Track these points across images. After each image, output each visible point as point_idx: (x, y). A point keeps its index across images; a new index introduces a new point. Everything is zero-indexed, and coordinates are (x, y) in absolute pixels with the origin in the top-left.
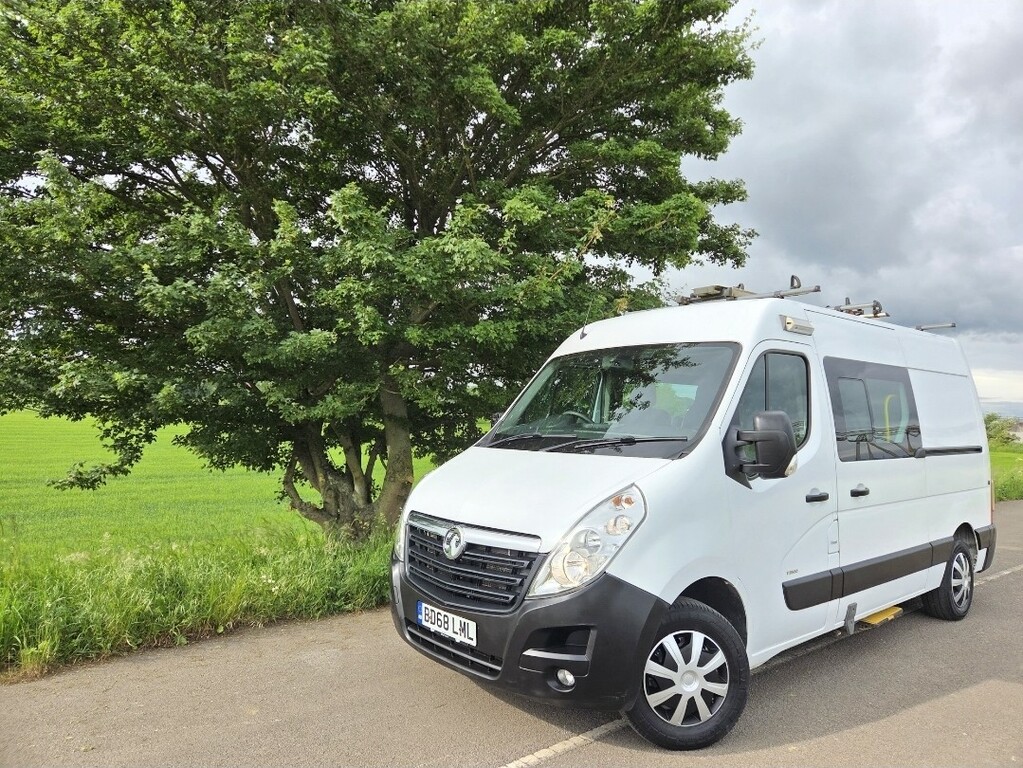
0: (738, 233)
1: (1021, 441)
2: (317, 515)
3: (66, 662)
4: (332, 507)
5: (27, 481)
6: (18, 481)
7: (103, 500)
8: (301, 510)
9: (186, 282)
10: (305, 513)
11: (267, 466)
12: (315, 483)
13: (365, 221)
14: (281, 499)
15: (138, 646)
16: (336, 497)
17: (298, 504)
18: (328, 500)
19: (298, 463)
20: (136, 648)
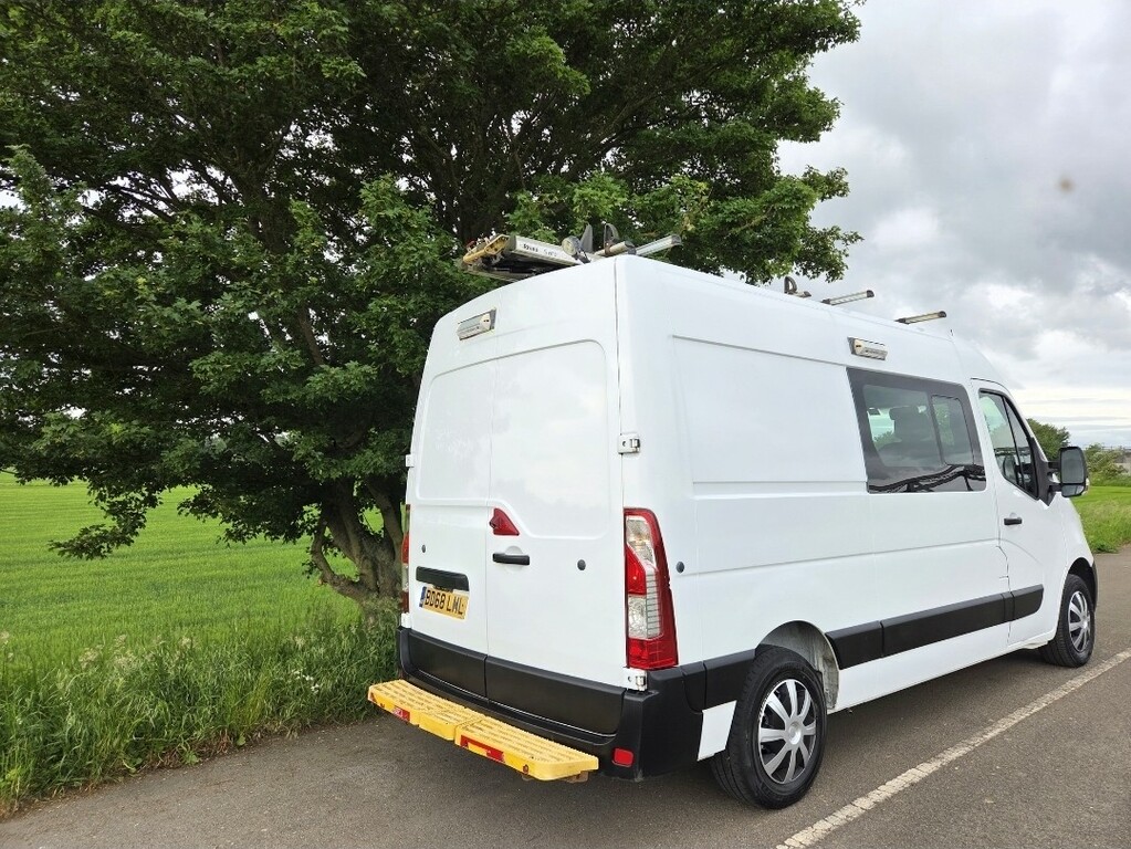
0: (838, 238)
1: (1129, 474)
2: (352, 589)
3: (44, 794)
4: (370, 580)
5: (19, 562)
6: (8, 564)
7: (104, 581)
8: (334, 584)
9: (189, 302)
10: (338, 588)
11: (293, 534)
12: (348, 553)
13: (404, 221)
14: (310, 572)
15: (137, 767)
16: (374, 568)
17: (330, 578)
18: (364, 571)
19: (327, 529)
20: (133, 770)
